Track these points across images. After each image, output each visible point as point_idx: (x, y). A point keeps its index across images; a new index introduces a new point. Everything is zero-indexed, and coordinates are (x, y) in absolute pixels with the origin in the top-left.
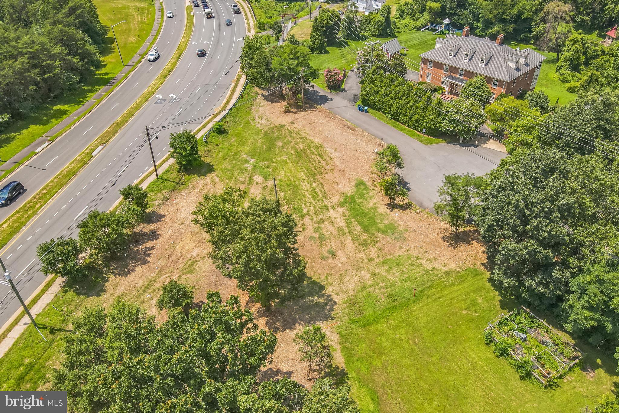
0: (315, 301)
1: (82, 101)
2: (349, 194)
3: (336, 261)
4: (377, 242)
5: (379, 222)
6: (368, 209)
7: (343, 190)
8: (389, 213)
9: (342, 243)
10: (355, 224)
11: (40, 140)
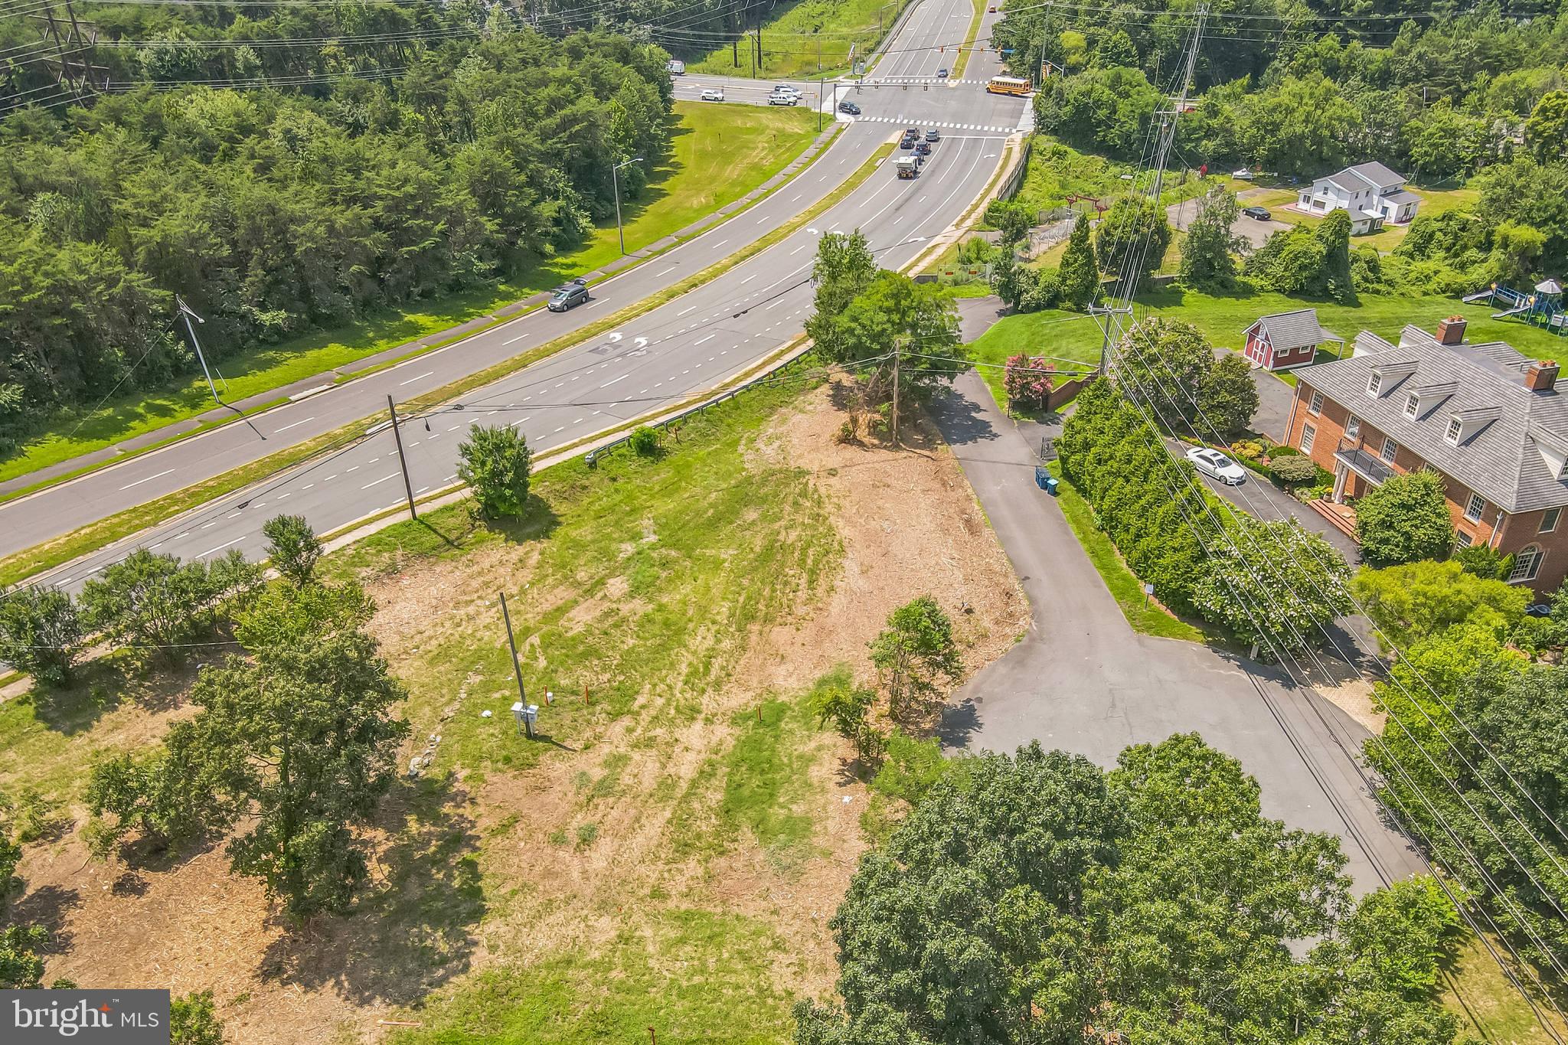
0: (429, 943)
1: (469, 315)
2: (782, 699)
3: (576, 861)
4: (722, 853)
5: (781, 800)
6: (790, 756)
7: (779, 681)
8: (831, 785)
9: (637, 820)
10: (720, 781)
11: (321, 376)
